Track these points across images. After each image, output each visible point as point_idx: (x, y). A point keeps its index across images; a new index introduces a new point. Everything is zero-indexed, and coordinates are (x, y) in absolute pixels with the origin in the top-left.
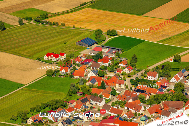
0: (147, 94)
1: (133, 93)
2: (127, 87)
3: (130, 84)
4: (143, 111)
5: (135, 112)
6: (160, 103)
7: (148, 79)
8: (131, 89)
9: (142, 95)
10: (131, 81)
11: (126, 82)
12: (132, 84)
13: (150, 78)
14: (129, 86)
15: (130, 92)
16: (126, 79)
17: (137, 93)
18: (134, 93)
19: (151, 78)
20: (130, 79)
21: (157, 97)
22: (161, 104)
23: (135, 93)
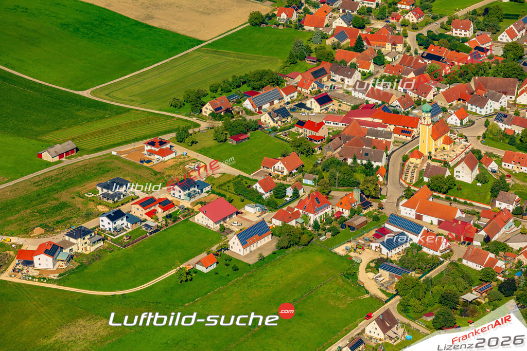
0: (446, 62)
1: (417, 60)
2: (409, 50)
3: (416, 43)
4: (434, 96)
5: (417, 99)
6: (469, 80)
7: (454, 35)
8: (416, 53)
9: (436, 65)
10: (419, 38)
11: (408, 40)
12: (419, 44)
13: (456, 33)
14: (411, 48)
15: (412, 60)
16: (407, 34)
17: (427, 61)
18: (420, 61)
19: (458, 32)
20: (416, 33)
21: (466, 70)
22: (472, 84)
23: (423, 61)
